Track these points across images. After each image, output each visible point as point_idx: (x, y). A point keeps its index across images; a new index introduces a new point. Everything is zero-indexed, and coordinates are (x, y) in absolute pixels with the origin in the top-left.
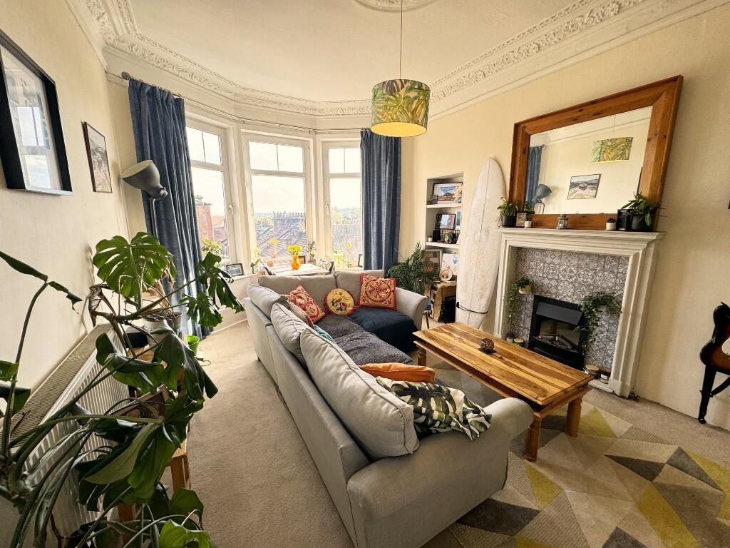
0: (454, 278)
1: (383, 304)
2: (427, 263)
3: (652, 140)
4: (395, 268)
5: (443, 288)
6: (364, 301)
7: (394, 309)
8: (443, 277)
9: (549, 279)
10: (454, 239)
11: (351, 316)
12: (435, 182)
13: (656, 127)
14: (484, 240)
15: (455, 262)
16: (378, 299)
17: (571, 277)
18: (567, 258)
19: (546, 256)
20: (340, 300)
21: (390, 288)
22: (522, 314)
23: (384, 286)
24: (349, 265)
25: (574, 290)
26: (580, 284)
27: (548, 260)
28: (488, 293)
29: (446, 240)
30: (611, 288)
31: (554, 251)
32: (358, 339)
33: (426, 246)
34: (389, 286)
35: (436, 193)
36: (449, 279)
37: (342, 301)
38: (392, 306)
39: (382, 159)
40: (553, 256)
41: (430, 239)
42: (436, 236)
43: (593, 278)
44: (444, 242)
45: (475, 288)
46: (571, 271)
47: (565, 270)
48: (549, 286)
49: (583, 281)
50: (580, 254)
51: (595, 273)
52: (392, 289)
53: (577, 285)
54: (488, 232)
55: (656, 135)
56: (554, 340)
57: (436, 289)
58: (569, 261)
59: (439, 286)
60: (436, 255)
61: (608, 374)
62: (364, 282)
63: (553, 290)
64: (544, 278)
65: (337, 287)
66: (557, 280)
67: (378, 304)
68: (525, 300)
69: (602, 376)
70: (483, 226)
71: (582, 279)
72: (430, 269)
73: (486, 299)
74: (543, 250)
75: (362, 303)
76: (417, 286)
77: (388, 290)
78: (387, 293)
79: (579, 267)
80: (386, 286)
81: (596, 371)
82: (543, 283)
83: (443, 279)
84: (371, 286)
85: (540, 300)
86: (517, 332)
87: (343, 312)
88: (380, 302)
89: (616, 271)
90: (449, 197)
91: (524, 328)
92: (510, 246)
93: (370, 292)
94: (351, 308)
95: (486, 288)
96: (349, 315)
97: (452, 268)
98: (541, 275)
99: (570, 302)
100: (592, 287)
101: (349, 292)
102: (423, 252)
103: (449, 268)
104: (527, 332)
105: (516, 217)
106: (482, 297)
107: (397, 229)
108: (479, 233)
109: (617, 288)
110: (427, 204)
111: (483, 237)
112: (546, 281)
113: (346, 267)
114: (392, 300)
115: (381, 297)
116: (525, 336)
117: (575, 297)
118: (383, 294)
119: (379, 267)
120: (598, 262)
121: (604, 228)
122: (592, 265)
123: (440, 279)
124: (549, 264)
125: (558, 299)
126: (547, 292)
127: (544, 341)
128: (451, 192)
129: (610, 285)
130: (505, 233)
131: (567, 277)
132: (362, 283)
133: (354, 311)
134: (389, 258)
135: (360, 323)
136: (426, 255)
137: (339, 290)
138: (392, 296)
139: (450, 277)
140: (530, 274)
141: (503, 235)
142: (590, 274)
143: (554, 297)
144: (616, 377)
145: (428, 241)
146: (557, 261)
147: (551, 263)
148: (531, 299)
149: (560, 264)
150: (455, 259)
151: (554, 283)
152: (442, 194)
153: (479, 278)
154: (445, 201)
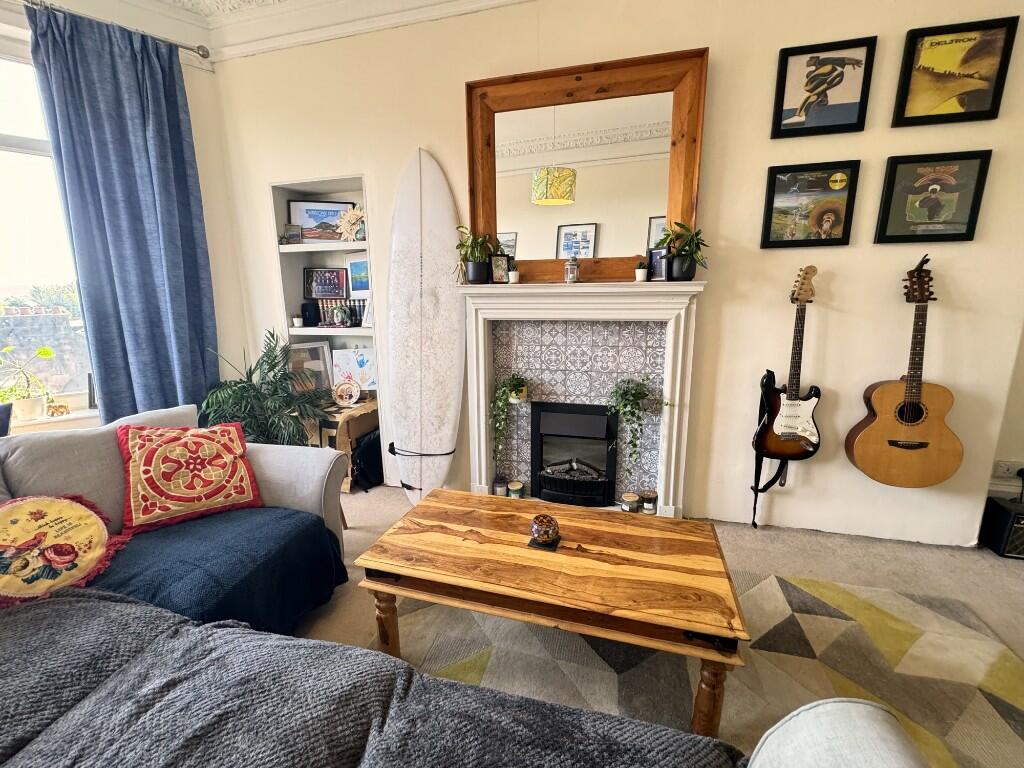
0: (368, 396)
1: (219, 500)
2: (298, 373)
3: (678, 145)
4: (222, 395)
5: (349, 422)
6: (146, 511)
7: (256, 505)
8: (341, 397)
9: (551, 371)
10: (354, 317)
11: (108, 581)
12: (290, 197)
13: (682, 124)
14: (431, 313)
15: (361, 364)
16: (199, 490)
17: (584, 364)
18: (575, 333)
19: (542, 332)
20: (36, 542)
21: (230, 451)
22: (514, 439)
23: (208, 449)
24: (56, 410)
25: (590, 384)
26: (598, 372)
27: (547, 339)
28: (452, 414)
29: (337, 320)
30: (640, 372)
31: (554, 322)
32: (171, 685)
33: (291, 336)
34: (225, 446)
35: (295, 220)
36: (354, 400)
37: (49, 542)
38: (249, 496)
39: (128, 112)
40: (554, 333)
41: (297, 321)
42: (310, 314)
43: (615, 359)
44: (332, 325)
45: (425, 410)
46: (584, 354)
47: (574, 354)
48: (553, 382)
49: (602, 367)
50: (593, 323)
51: (618, 352)
52: (239, 451)
53: (593, 374)
54: (435, 296)
55: (683, 136)
56: (572, 469)
57: (334, 425)
58: (579, 337)
59: (340, 418)
60: (315, 354)
61: (654, 500)
62: (137, 455)
63: (560, 389)
64: (543, 371)
65: (13, 494)
66: (564, 371)
67: (204, 505)
68: (515, 413)
69: (646, 505)
70: (425, 286)
71: (600, 364)
72: (311, 386)
73: (451, 426)
74: (536, 323)
75: (139, 518)
76: (287, 428)
77: (228, 458)
78: (224, 466)
79: (594, 345)
80: (215, 447)
81: (637, 501)
82: (542, 380)
83: (342, 403)
84: (166, 460)
85: (541, 409)
86: (507, 472)
87: (65, 579)
88: (208, 497)
89: (643, 344)
90: (327, 231)
91: (519, 463)
92: (485, 319)
93: (167, 476)
94: (98, 552)
95: (448, 406)
96: (94, 579)
97: (356, 378)
98: (538, 366)
99: (587, 403)
100: (615, 375)
101: (77, 499)
102: (286, 351)
103: (349, 377)
104: (526, 468)
105: (490, 263)
106: (442, 423)
107: (205, 301)
108: (417, 299)
109: (648, 370)
110: (281, 243)
111: (428, 307)
112: (547, 376)
113: (42, 417)
114: (246, 484)
115: (207, 483)
116: (523, 476)
117: (593, 394)
118: (213, 473)
119: (168, 401)
120: (619, 333)
121: (633, 278)
122: (613, 340)
123: (334, 404)
124: (548, 346)
125: (568, 402)
126: (550, 393)
127: (557, 476)
128: (333, 221)
129: (639, 367)
130: (473, 296)
131: (578, 365)
132: (126, 458)
133: (113, 556)
134: (194, 373)
135: (153, 595)
136: (294, 358)
137: (29, 505)
138: (242, 470)
139: (356, 395)
140: (519, 367)
141: (470, 301)
142: (610, 354)
143: (562, 399)
144: (666, 503)
145: (293, 325)
146: (560, 339)
147: (551, 344)
148: (526, 410)
149: (565, 345)
150: (360, 359)
151: (559, 376)
152: (312, 224)
153: (430, 388)
154: (319, 238)
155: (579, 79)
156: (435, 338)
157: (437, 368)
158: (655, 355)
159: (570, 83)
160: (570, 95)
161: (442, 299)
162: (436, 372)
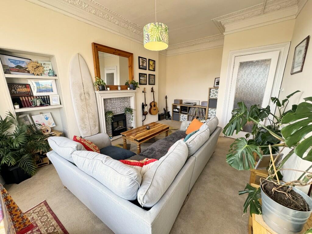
8: (44, 132)
10: (45, 102)
13: (130, 64)
14: (88, 98)
15: (46, 119)
18: (117, 100)
19: (111, 101)
25: (120, 110)
26: (121, 107)
29: (38, 104)
31: (113, 98)
33: (17, 113)
40: (113, 100)
41: (17, 106)
45: (91, 124)
54: (88, 94)
55: (131, 66)
63: (115, 112)
64: (112, 109)
70: (85, 91)
71: (122, 105)
74: (110, 99)
79: (121, 102)
92: (103, 99)
95: (96, 121)
97: (47, 124)
100: (124, 107)
103: (44, 124)
106: (95, 126)
108: (83, 95)
111: (87, 97)
117: (121, 112)
128: (23, 65)
130: (101, 93)
131: (118, 106)
142: (123, 103)
143: (116, 114)
146: (115, 102)
147: (113, 103)
149: (116, 103)
150: (45, 117)
151: (115, 109)
152: (13, 65)
153: (91, 118)
154: (18, 71)
155: (115, 51)
156: (90, 105)
157: (92, 112)
158: (129, 102)
159: (114, 51)
160: (114, 53)
161: (90, 94)
162: (92, 113)
